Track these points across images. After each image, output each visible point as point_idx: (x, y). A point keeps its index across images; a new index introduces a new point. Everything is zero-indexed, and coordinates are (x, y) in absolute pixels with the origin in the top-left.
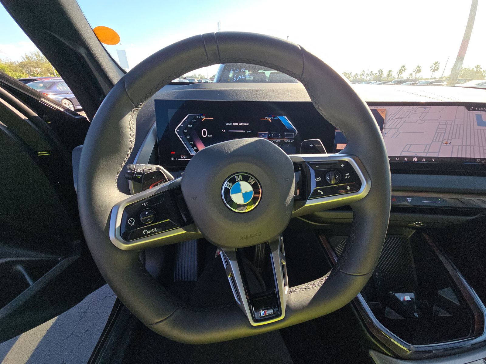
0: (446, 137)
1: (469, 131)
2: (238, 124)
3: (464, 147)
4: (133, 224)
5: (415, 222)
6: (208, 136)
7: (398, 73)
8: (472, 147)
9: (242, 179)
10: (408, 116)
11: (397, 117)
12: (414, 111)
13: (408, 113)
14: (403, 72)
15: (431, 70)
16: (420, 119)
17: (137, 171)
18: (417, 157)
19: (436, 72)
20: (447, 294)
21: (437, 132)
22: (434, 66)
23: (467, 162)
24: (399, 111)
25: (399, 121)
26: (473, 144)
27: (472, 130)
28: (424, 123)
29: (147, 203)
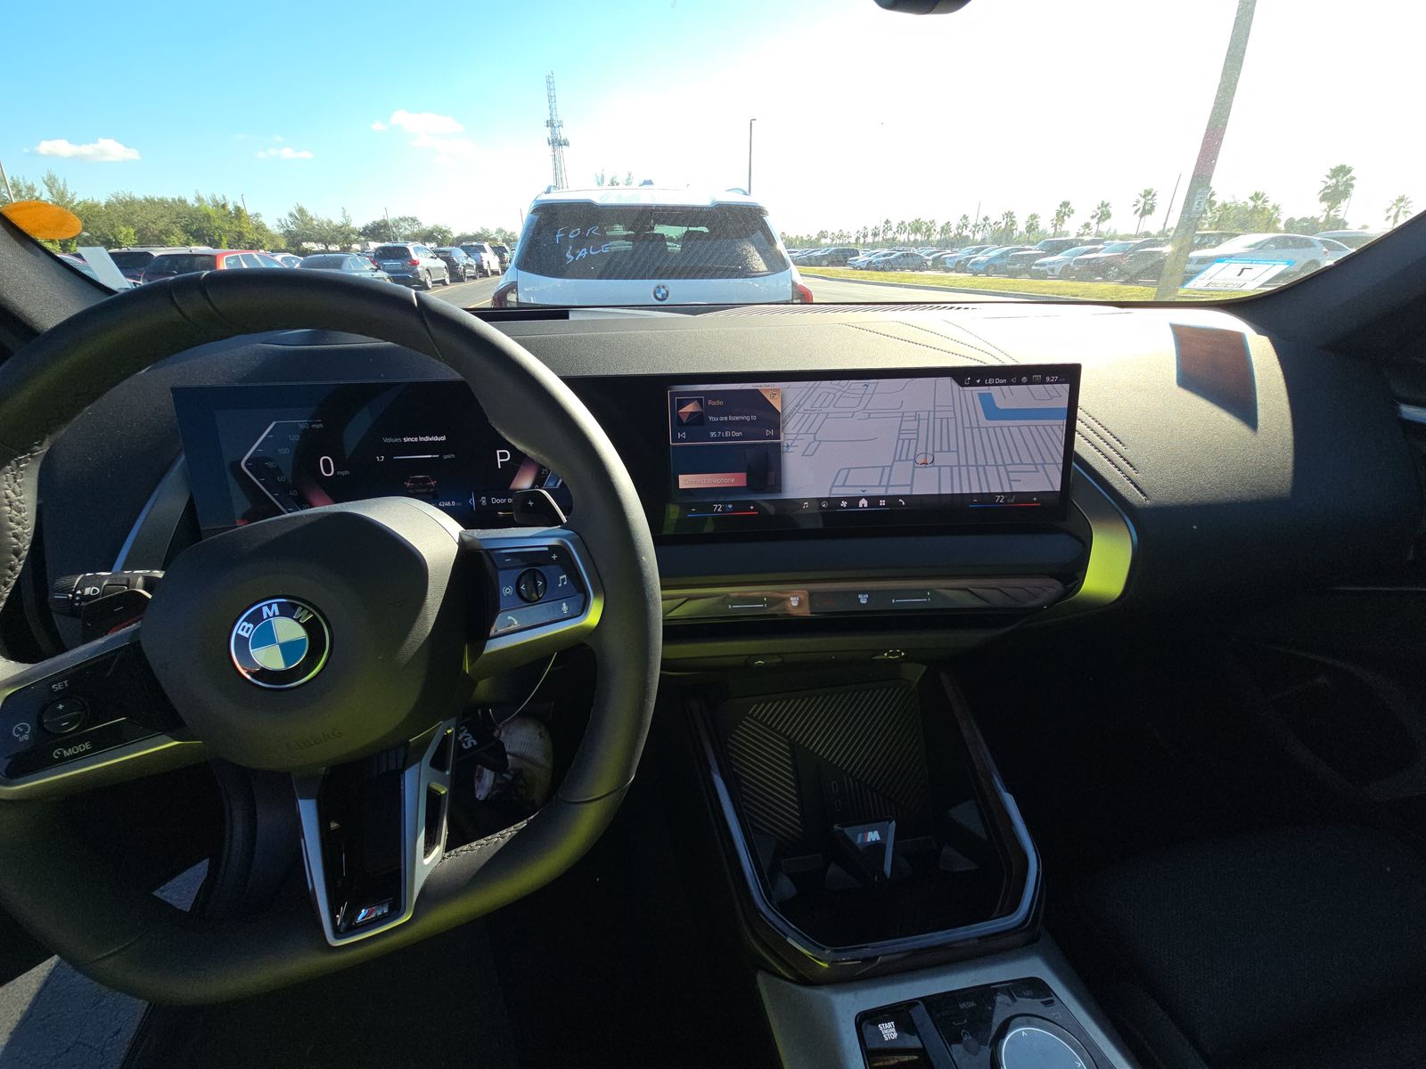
0: (921, 449)
1: (968, 431)
2: (416, 439)
3: (964, 470)
4: (26, 737)
5: (887, 651)
6: (339, 473)
7: (1055, 222)
8: (981, 469)
9: (277, 613)
10: (832, 404)
11: (807, 406)
12: (844, 392)
13: (831, 396)
14: (1066, 218)
15: (1136, 212)
16: (859, 408)
17: (83, 593)
18: (866, 498)
19: (1148, 217)
20: (966, 815)
21: (902, 436)
22: (1143, 200)
23: (975, 503)
24: (810, 392)
25: (813, 417)
26: (981, 461)
27: (975, 431)
28: (869, 417)
29: (65, 682)
